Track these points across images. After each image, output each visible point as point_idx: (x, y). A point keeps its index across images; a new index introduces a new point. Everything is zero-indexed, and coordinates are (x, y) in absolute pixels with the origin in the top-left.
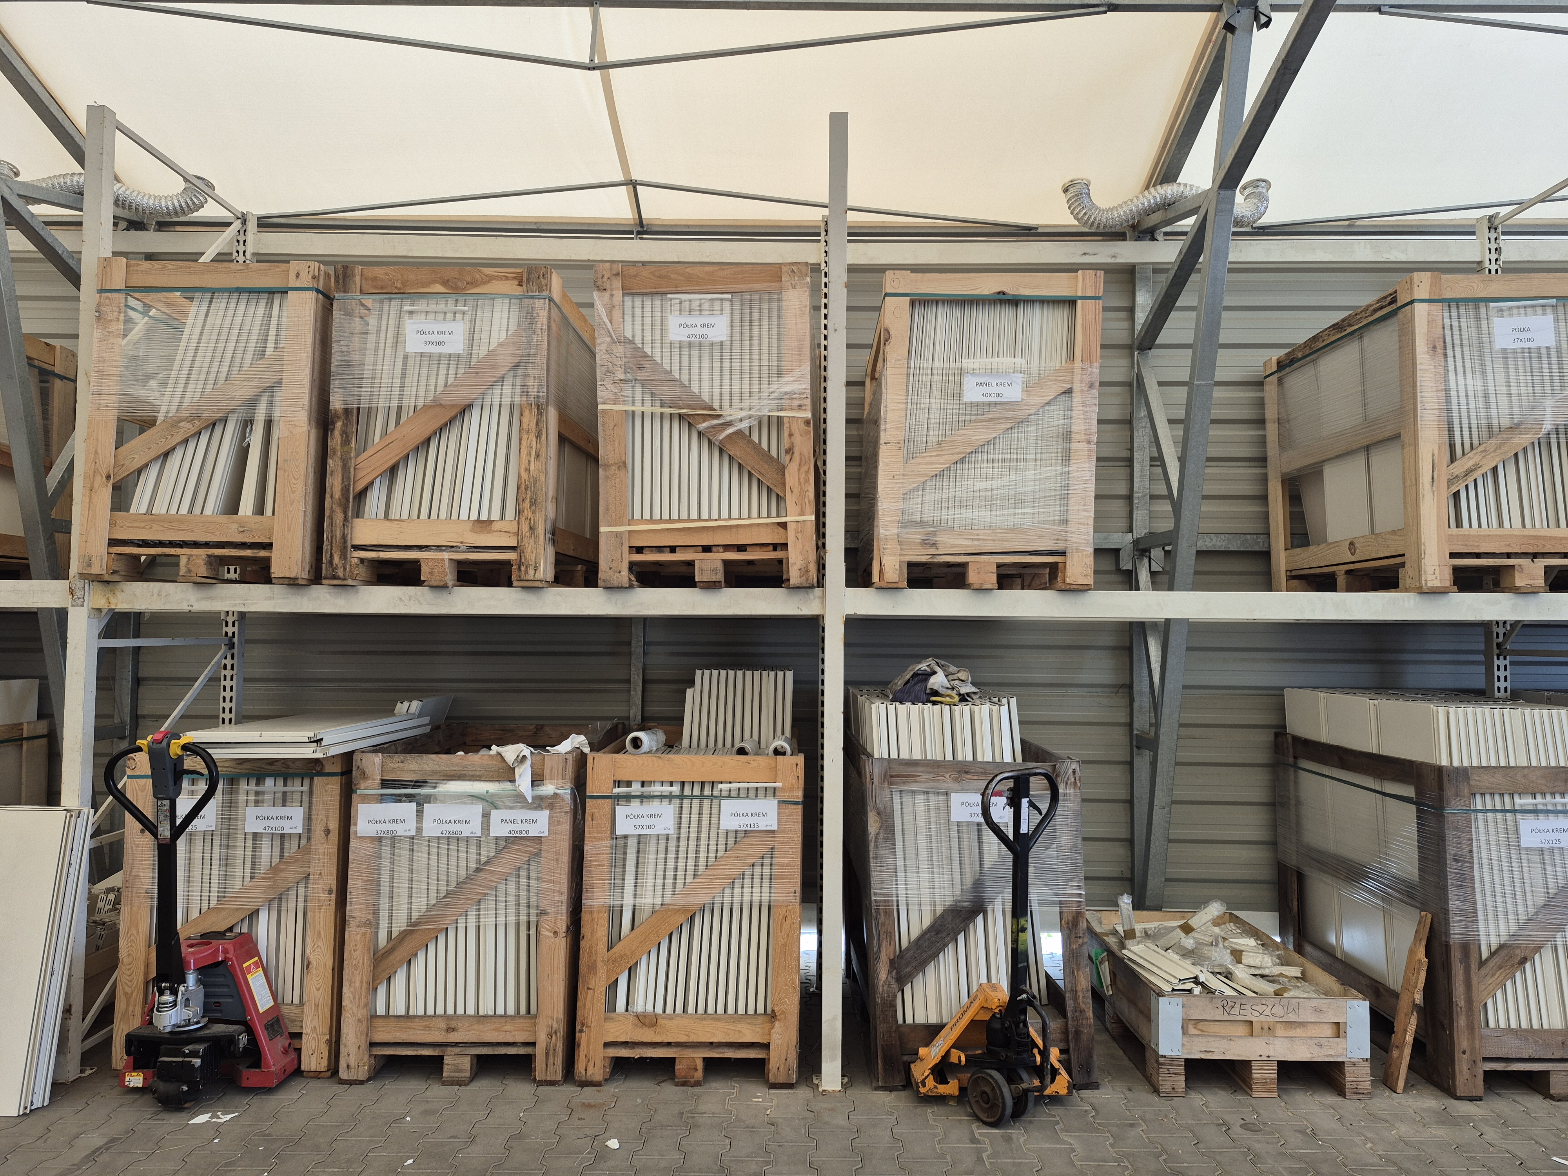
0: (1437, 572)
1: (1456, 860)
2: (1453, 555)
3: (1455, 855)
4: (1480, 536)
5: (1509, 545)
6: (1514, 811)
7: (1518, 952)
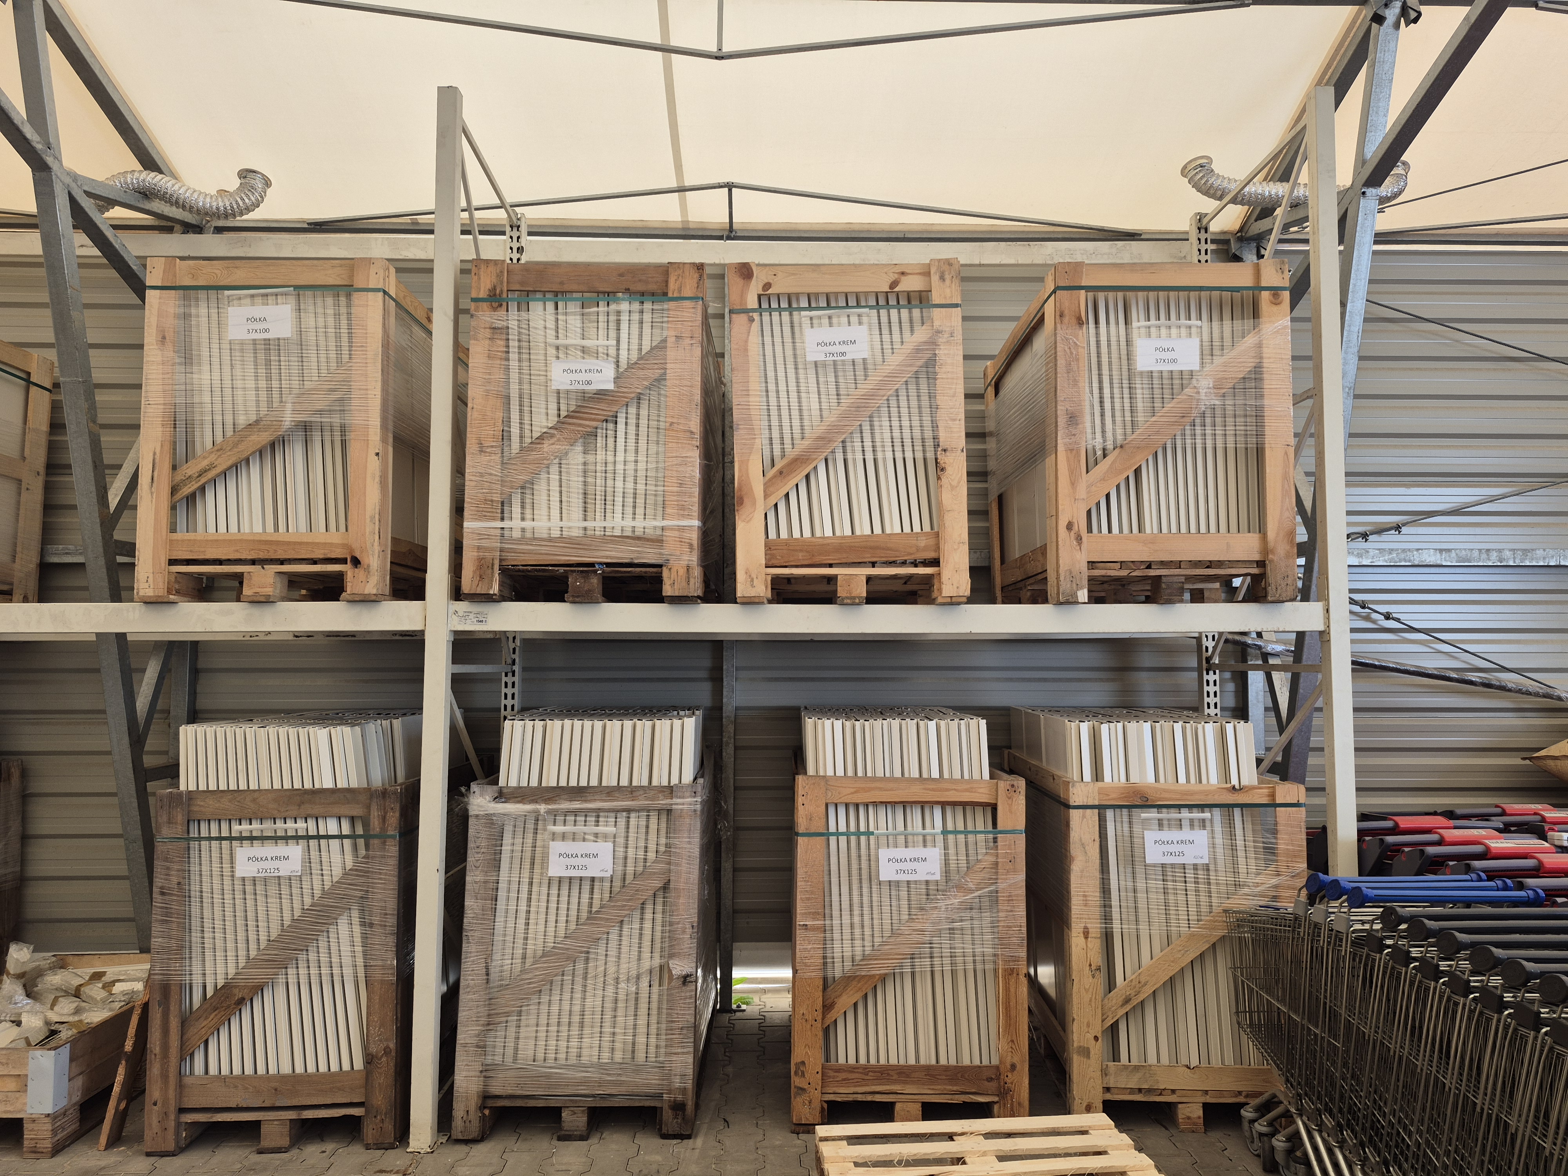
0: (151, 580)
1: (163, 894)
2: (172, 562)
3: (162, 888)
4: (207, 541)
5: (237, 551)
6: (230, 839)
7: (236, 991)
